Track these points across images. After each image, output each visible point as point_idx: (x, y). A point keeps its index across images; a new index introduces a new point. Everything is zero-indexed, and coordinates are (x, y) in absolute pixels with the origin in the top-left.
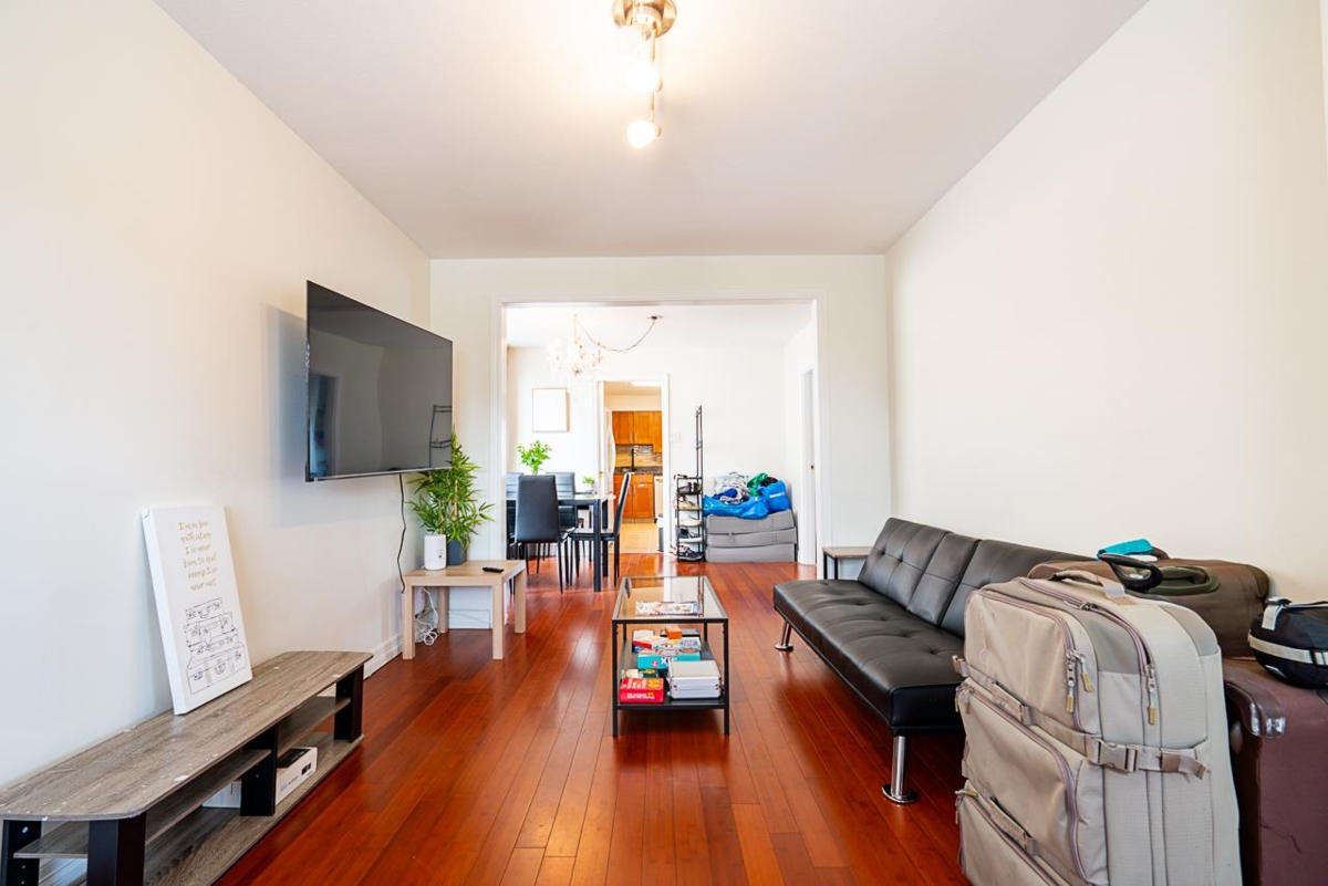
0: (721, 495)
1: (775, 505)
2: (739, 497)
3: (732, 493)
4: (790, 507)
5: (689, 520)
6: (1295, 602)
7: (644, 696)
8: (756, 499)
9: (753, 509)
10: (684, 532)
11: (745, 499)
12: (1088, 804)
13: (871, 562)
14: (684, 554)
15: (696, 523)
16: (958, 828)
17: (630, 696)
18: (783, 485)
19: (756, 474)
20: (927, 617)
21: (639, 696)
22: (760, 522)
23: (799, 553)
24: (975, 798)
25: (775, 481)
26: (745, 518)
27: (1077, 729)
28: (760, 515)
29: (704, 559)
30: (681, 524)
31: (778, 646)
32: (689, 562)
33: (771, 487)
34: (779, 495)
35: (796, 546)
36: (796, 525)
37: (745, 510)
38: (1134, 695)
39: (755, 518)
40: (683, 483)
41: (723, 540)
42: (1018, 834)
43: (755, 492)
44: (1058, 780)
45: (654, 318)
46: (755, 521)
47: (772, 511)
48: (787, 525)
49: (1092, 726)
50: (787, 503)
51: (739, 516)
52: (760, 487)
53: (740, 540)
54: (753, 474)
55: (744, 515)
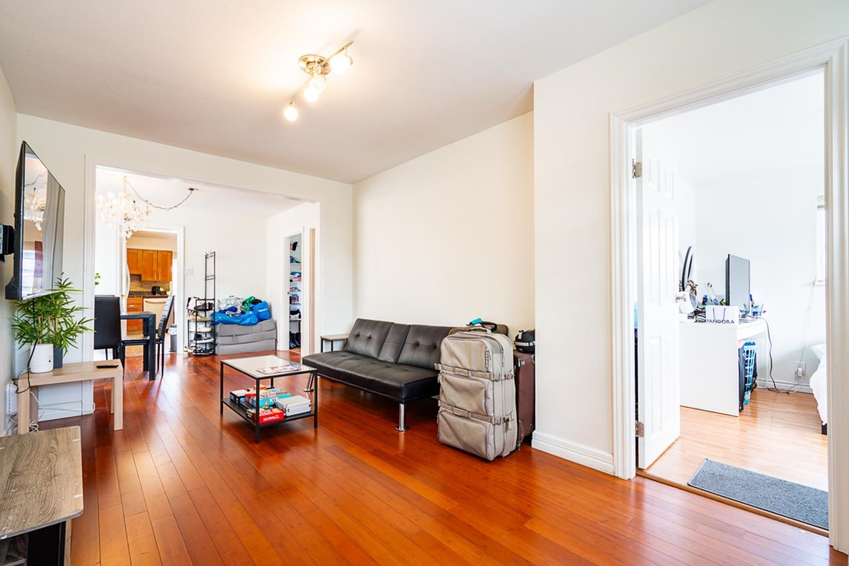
0: (225, 311)
1: (262, 316)
2: (239, 311)
3: (234, 309)
4: (270, 317)
5: (203, 328)
6: (525, 331)
7: (273, 418)
8: (251, 312)
9: (249, 319)
10: (198, 337)
11: (243, 313)
12: (490, 393)
13: (352, 342)
14: (200, 351)
15: (209, 329)
16: (437, 425)
17: (265, 419)
18: (266, 303)
19: (248, 297)
20: (390, 361)
21: (270, 418)
22: (253, 327)
23: (278, 344)
24: (446, 411)
25: (260, 301)
26: (243, 325)
27: (488, 372)
28: (254, 322)
29: (214, 354)
30: (198, 331)
31: (306, 390)
32: (204, 356)
33: (259, 305)
34: (265, 310)
35: (276, 340)
36: (276, 328)
37: (243, 320)
38: (499, 359)
39: (250, 324)
40: (199, 303)
41: (228, 340)
42: (465, 414)
43: (248, 308)
44: (482, 388)
45: (192, 189)
46: (250, 327)
47: (260, 320)
48: (270, 328)
49: (491, 370)
50: (269, 315)
51: (239, 324)
52: (252, 305)
53: (241, 339)
54: (246, 297)
55: (243, 323)
